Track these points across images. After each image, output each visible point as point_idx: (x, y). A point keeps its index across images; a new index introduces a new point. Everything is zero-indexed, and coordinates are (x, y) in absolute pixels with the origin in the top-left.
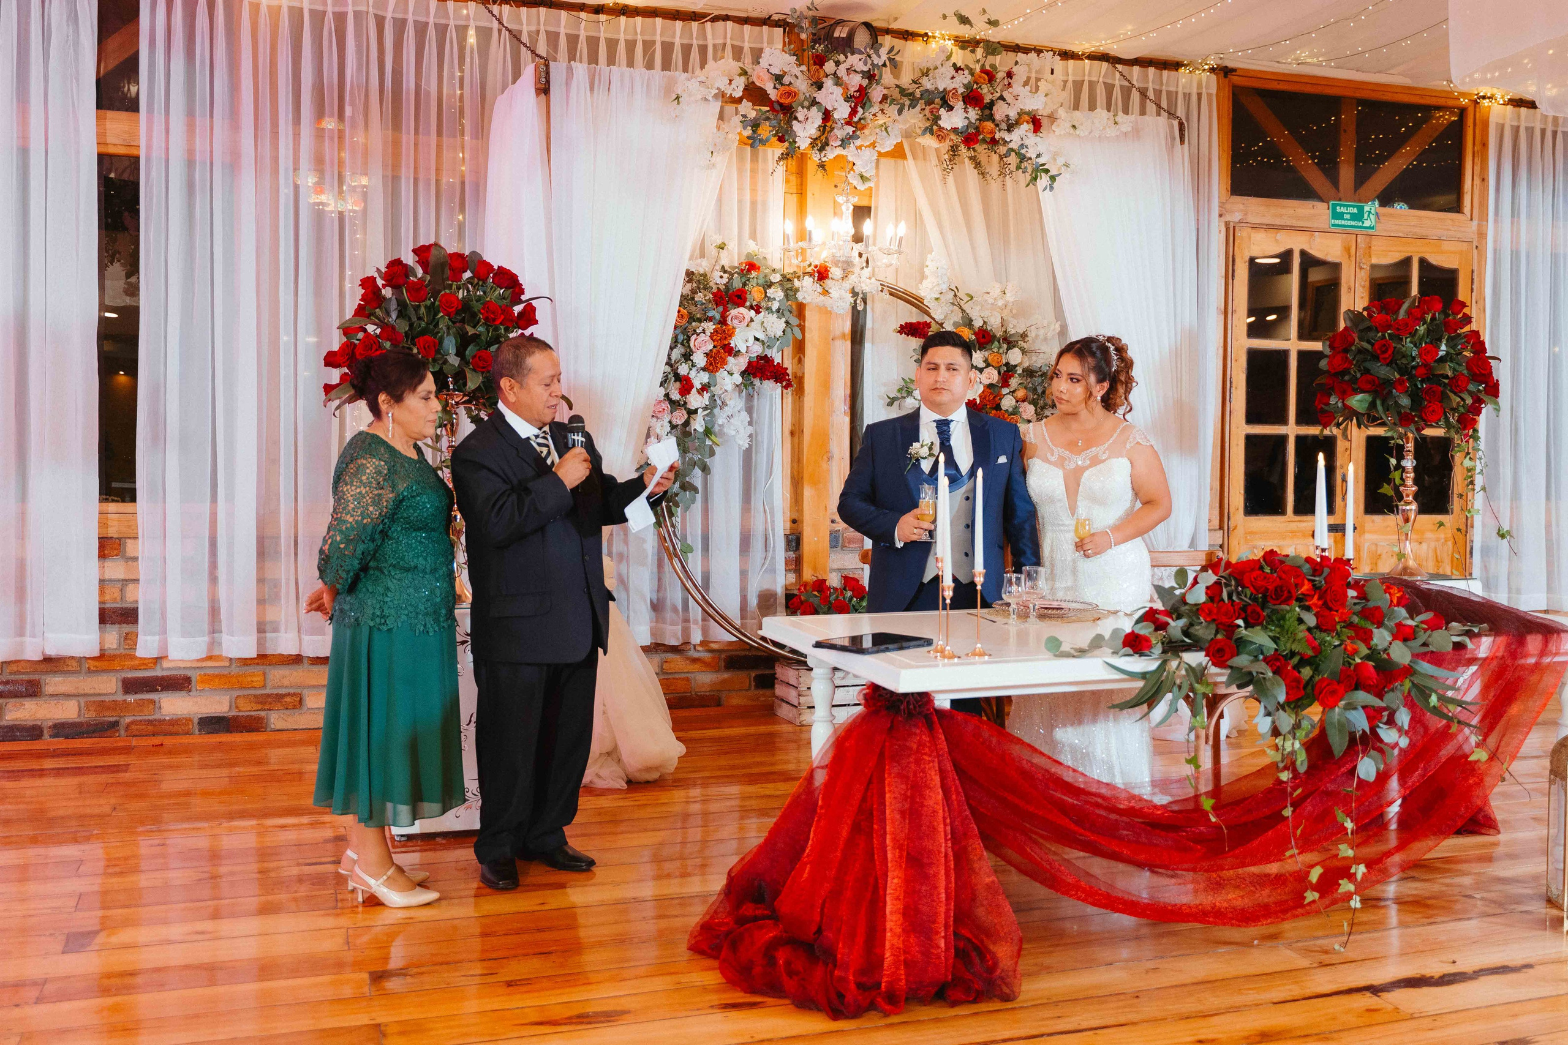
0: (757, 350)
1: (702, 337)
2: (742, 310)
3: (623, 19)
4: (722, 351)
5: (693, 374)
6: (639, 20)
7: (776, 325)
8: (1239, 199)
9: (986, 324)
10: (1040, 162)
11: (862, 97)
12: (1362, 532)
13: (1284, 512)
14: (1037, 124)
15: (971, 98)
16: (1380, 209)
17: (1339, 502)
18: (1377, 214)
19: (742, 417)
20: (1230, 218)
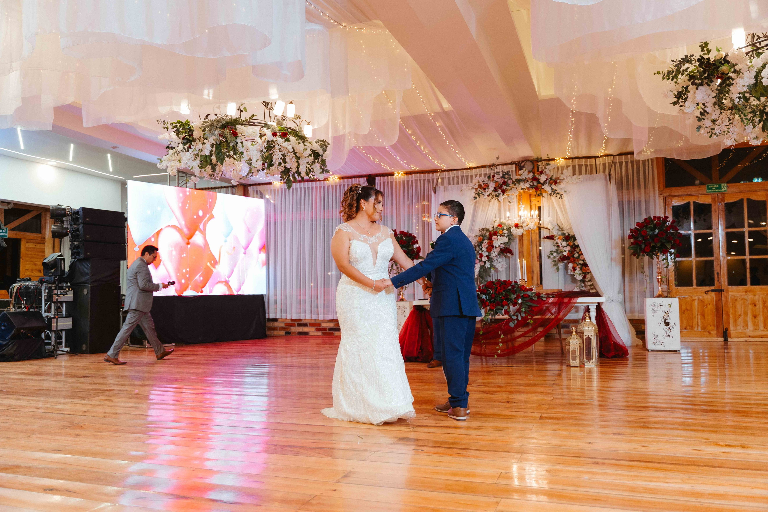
0: (502, 246)
1: (485, 244)
2: (495, 237)
3: (474, 170)
4: (491, 247)
5: (483, 253)
6: (478, 169)
7: (506, 240)
8: (668, 188)
9: (569, 234)
10: (557, 192)
11: (505, 183)
12: (728, 292)
13: (692, 285)
14: (556, 183)
15: (534, 179)
16: (729, 185)
17: (716, 282)
18: (727, 186)
19: (502, 263)
20: (665, 195)
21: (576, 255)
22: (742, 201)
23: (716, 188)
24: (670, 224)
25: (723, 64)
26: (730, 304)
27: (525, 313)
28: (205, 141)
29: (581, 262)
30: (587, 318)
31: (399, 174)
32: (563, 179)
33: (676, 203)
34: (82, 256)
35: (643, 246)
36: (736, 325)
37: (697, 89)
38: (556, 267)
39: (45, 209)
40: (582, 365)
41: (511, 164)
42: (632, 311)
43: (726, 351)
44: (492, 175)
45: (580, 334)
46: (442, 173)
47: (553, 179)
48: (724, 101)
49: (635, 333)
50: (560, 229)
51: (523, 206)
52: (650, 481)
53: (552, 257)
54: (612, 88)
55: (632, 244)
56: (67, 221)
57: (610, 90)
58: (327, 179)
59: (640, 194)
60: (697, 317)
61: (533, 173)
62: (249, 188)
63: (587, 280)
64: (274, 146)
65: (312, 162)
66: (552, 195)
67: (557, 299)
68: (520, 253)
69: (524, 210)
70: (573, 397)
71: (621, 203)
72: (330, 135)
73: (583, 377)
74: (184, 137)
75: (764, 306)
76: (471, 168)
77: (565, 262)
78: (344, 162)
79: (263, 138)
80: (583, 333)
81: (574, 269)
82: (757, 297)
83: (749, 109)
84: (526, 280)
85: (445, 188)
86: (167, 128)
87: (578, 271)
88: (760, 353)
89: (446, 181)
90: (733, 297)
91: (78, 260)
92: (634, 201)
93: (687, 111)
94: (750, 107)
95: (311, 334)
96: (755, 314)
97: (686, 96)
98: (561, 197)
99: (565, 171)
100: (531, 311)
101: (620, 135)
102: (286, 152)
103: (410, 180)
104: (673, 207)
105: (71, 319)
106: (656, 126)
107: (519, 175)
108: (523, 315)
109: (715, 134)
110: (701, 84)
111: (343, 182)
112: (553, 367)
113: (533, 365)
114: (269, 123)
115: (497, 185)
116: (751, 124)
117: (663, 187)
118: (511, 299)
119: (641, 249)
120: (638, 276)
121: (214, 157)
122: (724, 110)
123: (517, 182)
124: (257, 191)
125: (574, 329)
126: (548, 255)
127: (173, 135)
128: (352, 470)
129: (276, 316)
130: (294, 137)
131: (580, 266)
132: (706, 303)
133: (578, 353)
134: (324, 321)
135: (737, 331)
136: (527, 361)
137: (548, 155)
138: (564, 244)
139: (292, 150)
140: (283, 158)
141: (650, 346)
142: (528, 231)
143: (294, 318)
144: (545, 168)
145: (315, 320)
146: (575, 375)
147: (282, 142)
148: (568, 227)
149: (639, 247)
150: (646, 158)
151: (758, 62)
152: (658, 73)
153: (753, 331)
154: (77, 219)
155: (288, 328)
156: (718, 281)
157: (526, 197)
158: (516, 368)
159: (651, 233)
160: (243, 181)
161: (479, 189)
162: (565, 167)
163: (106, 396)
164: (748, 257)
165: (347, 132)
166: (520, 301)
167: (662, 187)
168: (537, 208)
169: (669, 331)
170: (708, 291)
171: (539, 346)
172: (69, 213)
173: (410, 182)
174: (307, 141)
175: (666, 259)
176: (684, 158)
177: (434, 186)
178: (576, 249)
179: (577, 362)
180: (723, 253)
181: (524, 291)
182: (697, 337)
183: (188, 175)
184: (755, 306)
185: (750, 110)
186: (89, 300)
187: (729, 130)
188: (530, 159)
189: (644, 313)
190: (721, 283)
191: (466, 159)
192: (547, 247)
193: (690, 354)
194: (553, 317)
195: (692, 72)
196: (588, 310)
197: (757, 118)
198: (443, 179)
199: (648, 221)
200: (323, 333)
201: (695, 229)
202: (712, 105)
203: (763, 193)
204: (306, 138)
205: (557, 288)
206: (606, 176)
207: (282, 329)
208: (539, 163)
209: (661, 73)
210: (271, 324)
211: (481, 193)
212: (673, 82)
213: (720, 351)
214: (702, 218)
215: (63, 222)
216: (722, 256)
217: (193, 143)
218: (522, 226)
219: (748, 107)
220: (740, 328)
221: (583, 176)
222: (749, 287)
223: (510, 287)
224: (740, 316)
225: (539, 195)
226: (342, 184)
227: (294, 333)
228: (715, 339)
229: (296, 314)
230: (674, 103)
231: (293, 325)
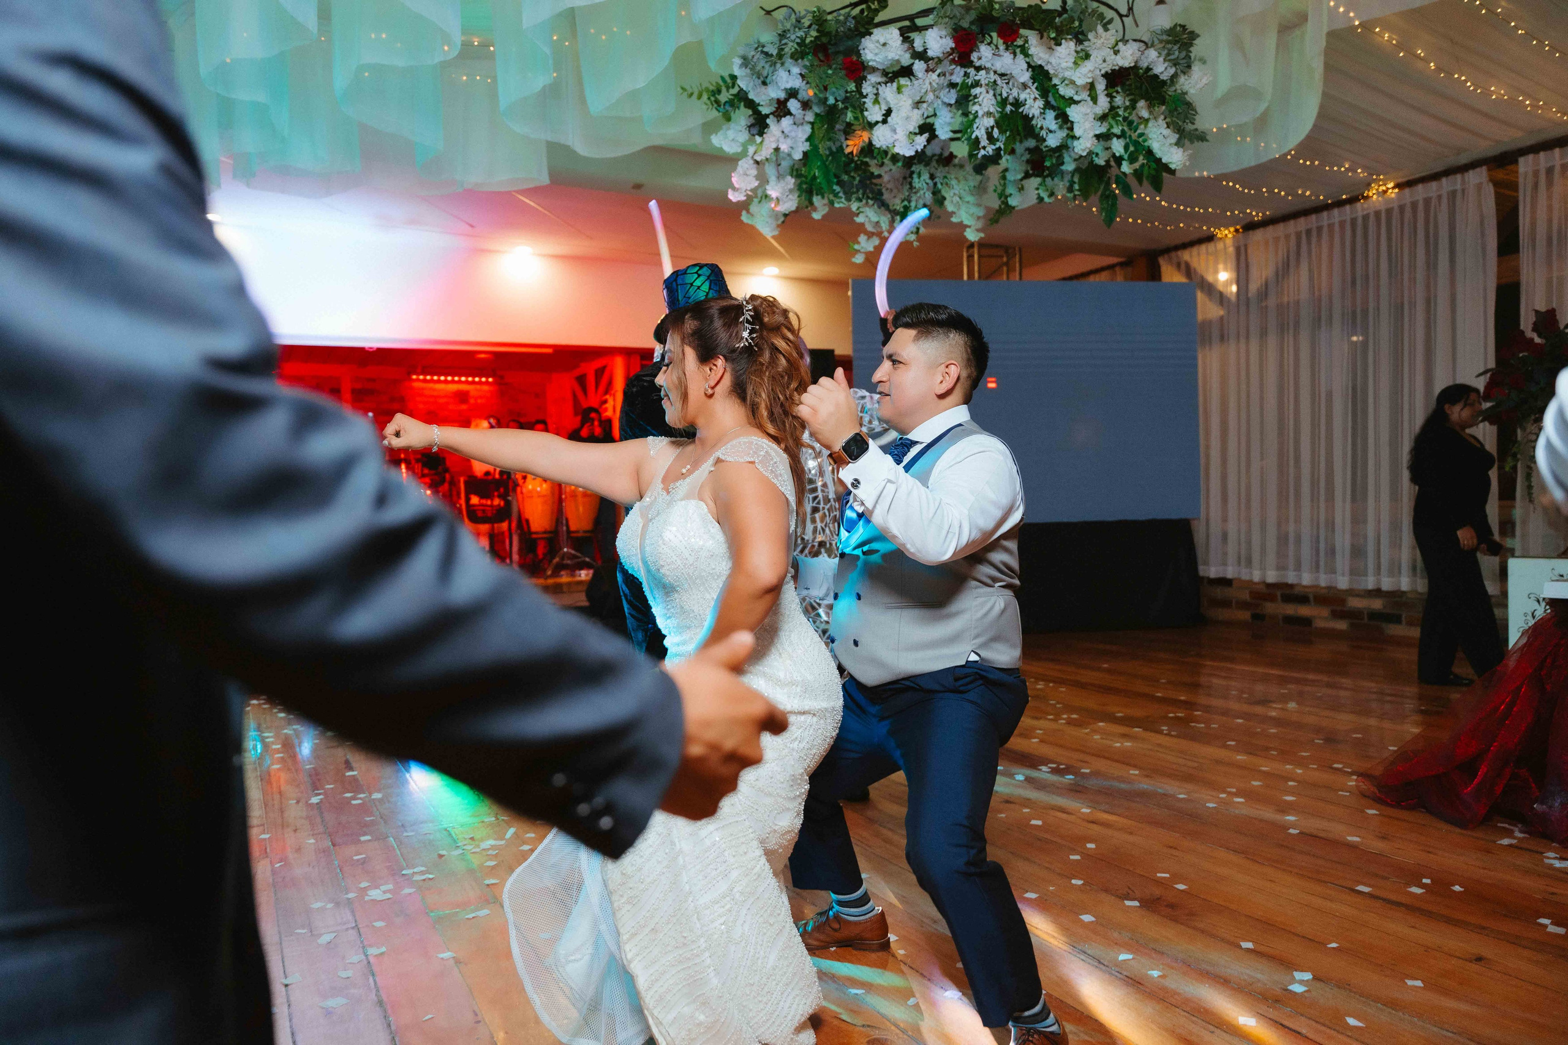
62: (1161, 258)
95: (1319, 624)
111: (1413, 194)
129: (1226, 573)
134: (1354, 593)
143: (1270, 580)
145: (1328, 588)
155: (1259, 605)
200: (1352, 626)
210: (1219, 592)
226: (1408, 202)
227: (1273, 617)
229: (1277, 569)
231: (1271, 598)
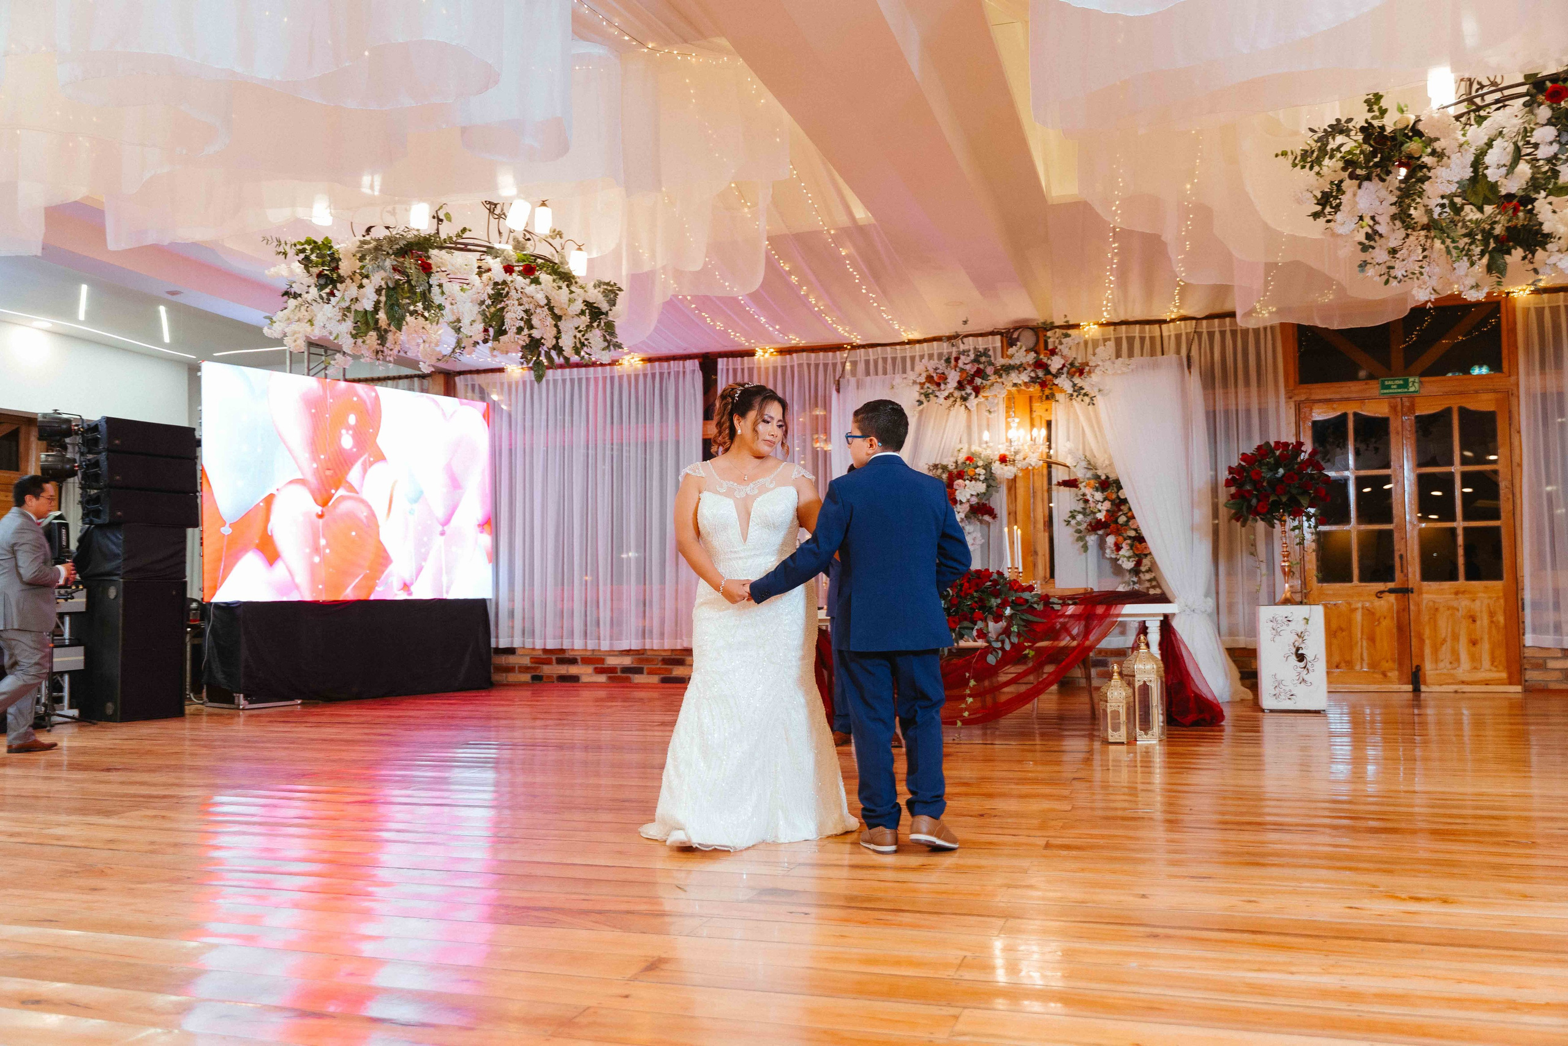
2: (960, 481)
3: (917, 345)
7: (981, 487)
8: (1306, 385)
9: (1107, 477)
10: (1084, 391)
11: (980, 373)
12: (1420, 593)
13: (1351, 580)
14: (1081, 372)
15: (1039, 364)
16: (1423, 379)
17: (1398, 574)
18: (1421, 382)
19: (974, 535)
20: (1297, 398)
21: (1122, 519)
22: (1448, 411)
23: (1399, 386)
24: (1307, 456)
25: (1410, 138)
26: (1425, 618)
27: (1019, 635)
28: (365, 281)
29: (1132, 533)
30: (1143, 646)
31: (765, 352)
32: (1096, 366)
33: (1320, 414)
34: (105, 518)
35: (1254, 501)
36: (1436, 661)
37: (1360, 187)
38: (1081, 544)
39: (29, 420)
40: (1132, 741)
41: (992, 333)
42: (1232, 633)
43: (1416, 711)
44: (954, 355)
45: (1128, 678)
46: (852, 352)
47: (1077, 364)
48: (1412, 211)
49: (1237, 675)
50: (1091, 466)
51: (1017, 420)
52: (1259, 970)
53: (1073, 522)
54: (1193, 184)
55: (1233, 496)
56: (73, 445)
57: (1188, 186)
58: (618, 361)
59: (1248, 396)
60: (1360, 643)
61: (1036, 352)
62: (457, 379)
63: (1143, 569)
64: (508, 293)
65: (587, 326)
66: (1074, 397)
67: (1083, 607)
68: (1009, 514)
69: (1018, 428)
70: (1112, 805)
71: (1211, 415)
72: (624, 273)
73: (1133, 765)
74: (321, 272)
75: (1492, 622)
76: (910, 342)
77: (1100, 532)
78: (652, 328)
79: (485, 276)
80: (1134, 676)
81: (1118, 548)
82: (1478, 603)
83: (1462, 228)
84: (1021, 570)
85: (858, 382)
86: (285, 254)
87: (1125, 551)
88: (1484, 715)
89: (861, 367)
90: (1431, 604)
91: (98, 526)
92: (1237, 411)
93: (1340, 230)
94: (1465, 226)
95: (585, 679)
96: (1473, 637)
97: (1338, 201)
98: (1092, 403)
99: (1100, 350)
100: (1031, 632)
101: (1208, 278)
102: (532, 307)
103: (788, 365)
104: (1315, 423)
105: (81, 649)
106: (1280, 259)
107: (1007, 356)
108: (1015, 640)
109: (1395, 278)
110: (1368, 178)
111: (652, 368)
112: (1075, 745)
113: (1034, 740)
114: (497, 246)
115: (964, 375)
116: (1465, 258)
117: (1295, 382)
118: (991, 608)
119: (1249, 506)
120: (1243, 560)
121: (382, 315)
122: (1414, 229)
123: (1005, 371)
124: (473, 386)
125: (1115, 667)
126: (1066, 518)
127: (298, 268)
128: (664, 956)
129: (512, 643)
130: (550, 274)
131: (1129, 541)
132: (1378, 615)
133: (1123, 717)
134: (612, 653)
135: (1438, 672)
136: (1023, 734)
137: (1066, 316)
138: (1099, 496)
139: (546, 302)
140: (525, 317)
141: (1268, 701)
142: (1026, 471)
143: (548, 647)
144: (1061, 343)
145: (593, 650)
146: (1117, 761)
147: (523, 285)
148: (1107, 462)
149: (1246, 504)
150: (1261, 325)
151: (1477, 135)
152: (1284, 154)
153: (1469, 672)
154: (96, 441)
155: (538, 668)
156: (1402, 571)
157: (1021, 400)
158: (1000, 746)
159: (1269, 475)
160: (443, 365)
161: (927, 385)
162: (1101, 342)
163: (155, 808)
164: (1459, 524)
165: (659, 264)
166: (1008, 611)
167: (1291, 381)
168: (1044, 424)
169: (1305, 671)
170: (1382, 592)
171: (1048, 702)
172: (79, 429)
173: (789, 369)
174: (576, 283)
175: (1300, 527)
176: (1335, 326)
177: (837, 378)
178: (1122, 507)
179: (1121, 735)
180: (1411, 516)
181: (1016, 591)
182: (1361, 684)
183: (329, 352)
184: (1474, 621)
185: (1464, 231)
186: (121, 611)
187: (1423, 270)
188: (1031, 324)
189: (1255, 636)
190: (1406, 575)
191: (901, 323)
192: (1064, 502)
193: (1346, 718)
194: (1075, 643)
195: (1349, 152)
196: (1143, 630)
197: (1477, 247)
198: (854, 364)
199: (1264, 450)
200: (610, 678)
201: (1357, 468)
202: (1388, 220)
203: (1491, 396)
204: (574, 277)
205: (1084, 586)
206: (1181, 359)
207: (524, 669)
208: (1049, 334)
209: (1289, 153)
210: (504, 660)
211: (931, 394)
212: (1313, 173)
213: (1407, 711)
214: (1371, 446)
215: (64, 447)
216: (1410, 522)
217: (339, 285)
218: (1014, 461)
219: (1460, 224)
220: (1444, 665)
221: (1137, 359)
222: (1462, 583)
223: (990, 583)
224: (1444, 640)
225: (1047, 398)
226: (649, 372)
227: (549, 677)
228: (1396, 687)
229: (554, 639)
230: (1316, 215)
231: (548, 662)
